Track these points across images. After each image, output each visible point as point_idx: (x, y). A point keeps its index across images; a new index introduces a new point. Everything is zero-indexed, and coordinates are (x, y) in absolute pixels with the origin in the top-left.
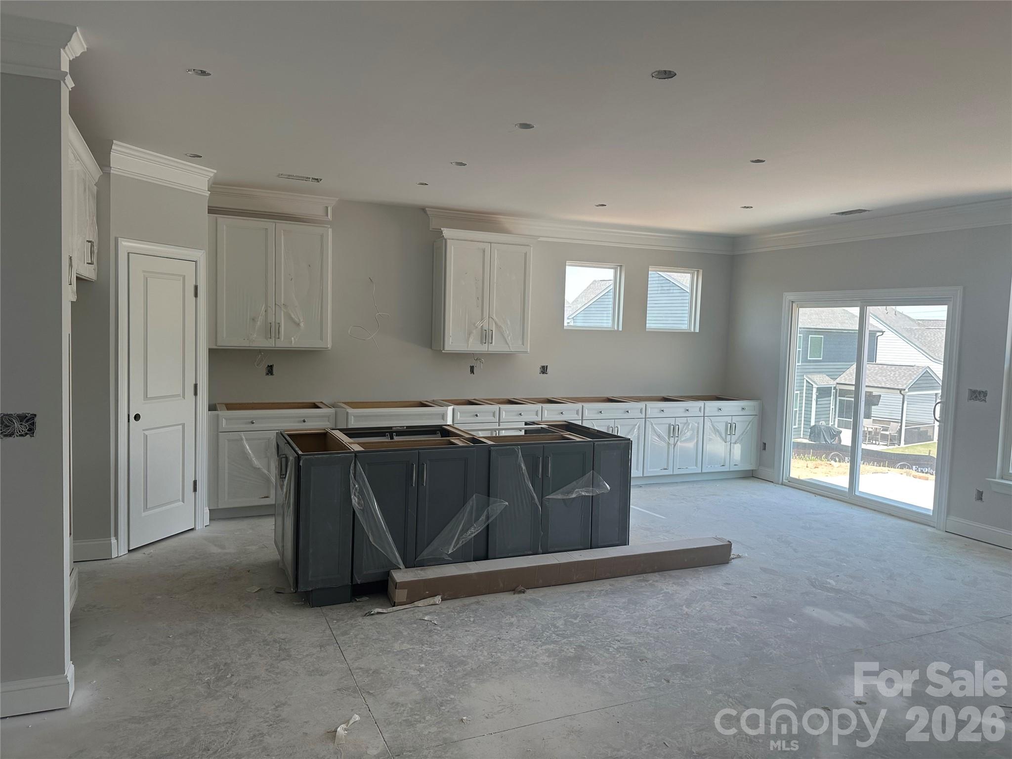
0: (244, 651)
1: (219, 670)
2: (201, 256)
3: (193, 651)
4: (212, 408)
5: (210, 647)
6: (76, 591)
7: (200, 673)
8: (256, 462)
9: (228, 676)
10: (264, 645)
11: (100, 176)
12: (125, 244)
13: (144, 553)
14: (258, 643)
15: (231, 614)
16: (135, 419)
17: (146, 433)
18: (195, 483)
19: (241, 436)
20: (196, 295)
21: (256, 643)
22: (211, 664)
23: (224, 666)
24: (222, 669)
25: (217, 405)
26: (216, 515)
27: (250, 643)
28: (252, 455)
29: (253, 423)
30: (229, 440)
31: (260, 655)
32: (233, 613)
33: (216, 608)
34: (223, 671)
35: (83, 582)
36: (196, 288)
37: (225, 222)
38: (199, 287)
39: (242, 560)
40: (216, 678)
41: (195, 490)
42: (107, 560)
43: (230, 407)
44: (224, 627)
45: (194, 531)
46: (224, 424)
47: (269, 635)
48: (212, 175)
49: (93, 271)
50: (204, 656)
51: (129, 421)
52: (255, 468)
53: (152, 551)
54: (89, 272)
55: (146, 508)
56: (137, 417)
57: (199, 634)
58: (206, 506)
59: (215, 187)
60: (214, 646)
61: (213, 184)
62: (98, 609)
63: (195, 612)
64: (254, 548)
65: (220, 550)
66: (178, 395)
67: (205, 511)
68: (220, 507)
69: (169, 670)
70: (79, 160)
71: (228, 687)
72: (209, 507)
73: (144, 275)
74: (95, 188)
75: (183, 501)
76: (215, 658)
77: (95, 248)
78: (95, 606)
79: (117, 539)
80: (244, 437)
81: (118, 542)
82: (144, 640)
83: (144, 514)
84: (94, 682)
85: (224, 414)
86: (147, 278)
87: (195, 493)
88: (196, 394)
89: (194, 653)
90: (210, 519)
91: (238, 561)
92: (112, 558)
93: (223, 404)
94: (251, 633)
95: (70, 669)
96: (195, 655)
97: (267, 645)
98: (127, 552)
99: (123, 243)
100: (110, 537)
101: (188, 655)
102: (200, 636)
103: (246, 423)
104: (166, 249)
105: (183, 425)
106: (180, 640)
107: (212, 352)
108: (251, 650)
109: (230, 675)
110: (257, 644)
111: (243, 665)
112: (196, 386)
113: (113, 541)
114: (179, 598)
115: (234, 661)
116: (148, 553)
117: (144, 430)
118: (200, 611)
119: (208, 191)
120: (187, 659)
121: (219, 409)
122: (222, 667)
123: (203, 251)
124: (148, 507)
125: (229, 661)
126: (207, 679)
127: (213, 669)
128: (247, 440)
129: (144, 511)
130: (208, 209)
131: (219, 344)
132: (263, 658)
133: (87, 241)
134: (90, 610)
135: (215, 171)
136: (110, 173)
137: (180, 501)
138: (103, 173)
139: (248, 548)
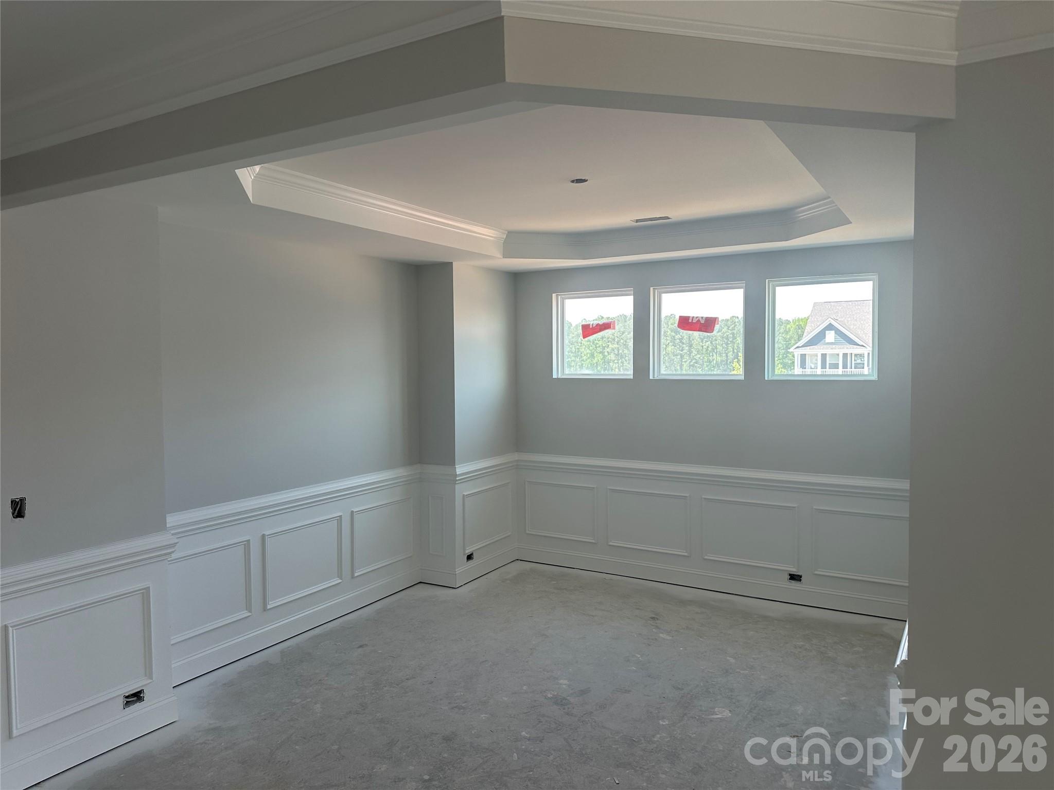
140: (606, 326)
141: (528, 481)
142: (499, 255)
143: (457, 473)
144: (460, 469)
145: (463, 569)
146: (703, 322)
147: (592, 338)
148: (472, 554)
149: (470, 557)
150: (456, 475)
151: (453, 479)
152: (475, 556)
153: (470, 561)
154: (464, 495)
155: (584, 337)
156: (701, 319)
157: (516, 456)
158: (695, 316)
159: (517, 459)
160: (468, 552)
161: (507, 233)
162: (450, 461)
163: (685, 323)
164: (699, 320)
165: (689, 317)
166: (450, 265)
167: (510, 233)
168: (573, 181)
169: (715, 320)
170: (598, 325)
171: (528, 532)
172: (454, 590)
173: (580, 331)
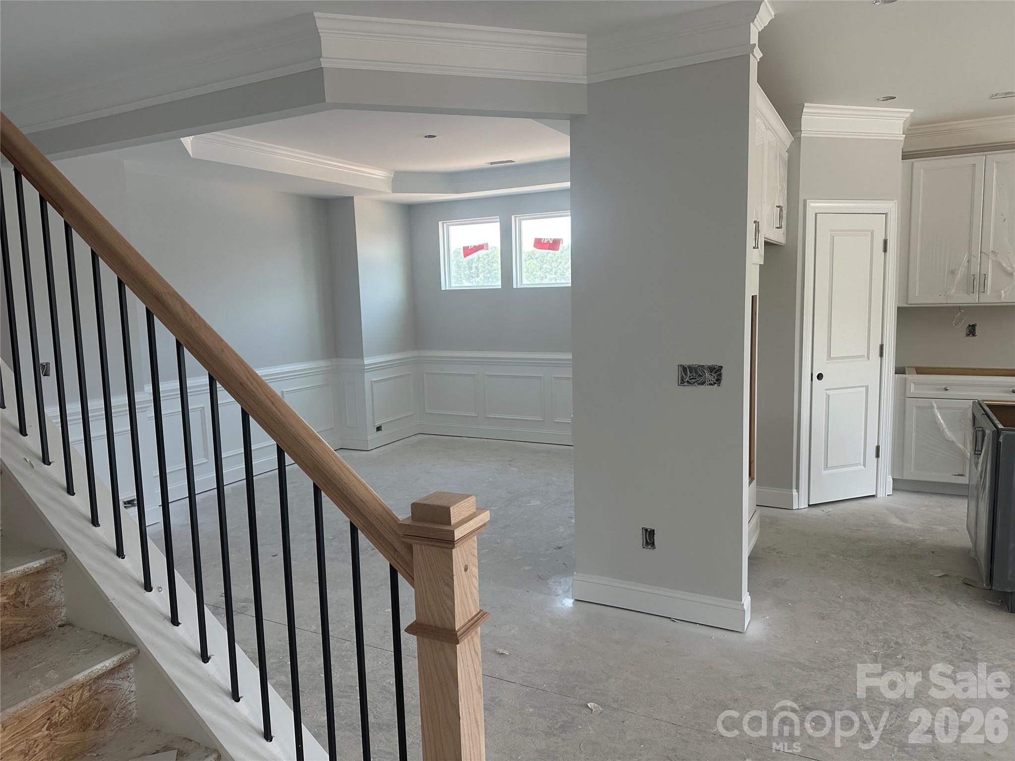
0: (918, 636)
1: (889, 647)
2: (892, 207)
3: (863, 618)
4: (899, 371)
5: (881, 620)
6: (758, 532)
7: (868, 644)
8: (949, 434)
9: (898, 657)
10: (944, 636)
11: (792, 142)
12: (814, 205)
13: (823, 511)
14: (937, 632)
15: (908, 593)
16: (818, 378)
17: (828, 392)
18: (878, 448)
19: (931, 404)
20: (885, 250)
21: (935, 632)
22: (881, 638)
23: (895, 645)
24: (892, 647)
25: (906, 368)
26: (899, 485)
27: (928, 630)
28: (944, 426)
29: (947, 390)
30: (918, 407)
31: (938, 646)
32: (910, 592)
33: (892, 582)
34: (892, 649)
35: (764, 525)
36: (885, 242)
37: (920, 165)
38: (888, 241)
39: (926, 538)
40: (885, 654)
41: (878, 456)
42: (789, 510)
43: (920, 371)
44: (899, 604)
45: (875, 498)
46: (912, 389)
47: (951, 628)
48: (908, 115)
49: (783, 235)
50: (874, 628)
51: (812, 380)
52: (948, 441)
53: (830, 510)
54: (778, 237)
55: (826, 467)
56: (820, 377)
57: (870, 603)
58: (889, 475)
59: (913, 129)
60: (885, 620)
61: (910, 126)
62: (777, 552)
63: (868, 580)
64: (942, 528)
65: (901, 523)
66: (863, 356)
67: (888, 480)
68: (905, 478)
69: (837, 630)
70: (769, 129)
71: (897, 667)
72: (892, 476)
73: (831, 234)
74: (787, 154)
75: (864, 466)
76: (886, 633)
77: (785, 212)
78: (774, 549)
79: (798, 492)
80: (935, 405)
81: (799, 494)
82: (815, 593)
83: (825, 472)
84: (768, 617)
85: (912, 378)
86: (833, 237)
87: (877, 460)
88: (881, 355)
89: (863, 621)
90: (893, 489)
91: (920, 538)
92: (793, 509)
93: (913, 367)
94: (930, 620)
95: (746, 599)
96: (865, 624)
97: (947, 638)
98: (807, 506)
99: (811, 204)
100: (792, 489)
101: (857, 621)
102: (871, 605)
103: (938, 390)
104: (855, 205)
105: (867, 387)
106: (851, 604)
107: (901, 311)
108: (927, 638)
109: (901, 656)
110: (936, 634)
111: (916, 651)
112: (882, 347)
113: (795, 493)
114: (853, 562)
115: (907, 643)
116: (827, 510)
117: (826, 390)
118: (874, 581)
119: (903, 134)
120: (856, 624)
121: (907, 373)
122: (892, 644)
123: (895, 201)
124: (828, 466)
125: (900, 641)
126: (875, 652)
127: (882, 644)
128: (939, 408)
129: (824, 470)
130: (902, 155)
131: (910, 301)
132: (940, 650)
133: (777, 206)
134: (770, 552)
135: (912, 110)
136: (800, 137)
137: (861, 465)
138: (794, 138)
139: (934, 526)
140: (480, 247)
141: (426, 373)
142: (389, 191)
143: (365, 364)
144: (367, 361)
145: (373, 438)
146: (551, 242)
147: (470, 257)
148: (381, 427)
149: (379, 429)
150: (364, 365)
151: (362, 369)
152: (383, 428)
153: (379, 432)
154: (372, 381)
155: (465, 256)
156: (550, 240)
157: (415, 353)
158: (546, 238)
159: (416, 355)
160: (378, 424)
161: (394, 172)
162: (359, 354)
163: (539, 244)
164: (548, 241)
165: (541, 239)
166: (351, 199)
167: (397, 173)
168: (426, 137)
169: (560, 241)
170: (475, 246)
171: (426, 412)
172: (367, 452)
173: (462, 251)
